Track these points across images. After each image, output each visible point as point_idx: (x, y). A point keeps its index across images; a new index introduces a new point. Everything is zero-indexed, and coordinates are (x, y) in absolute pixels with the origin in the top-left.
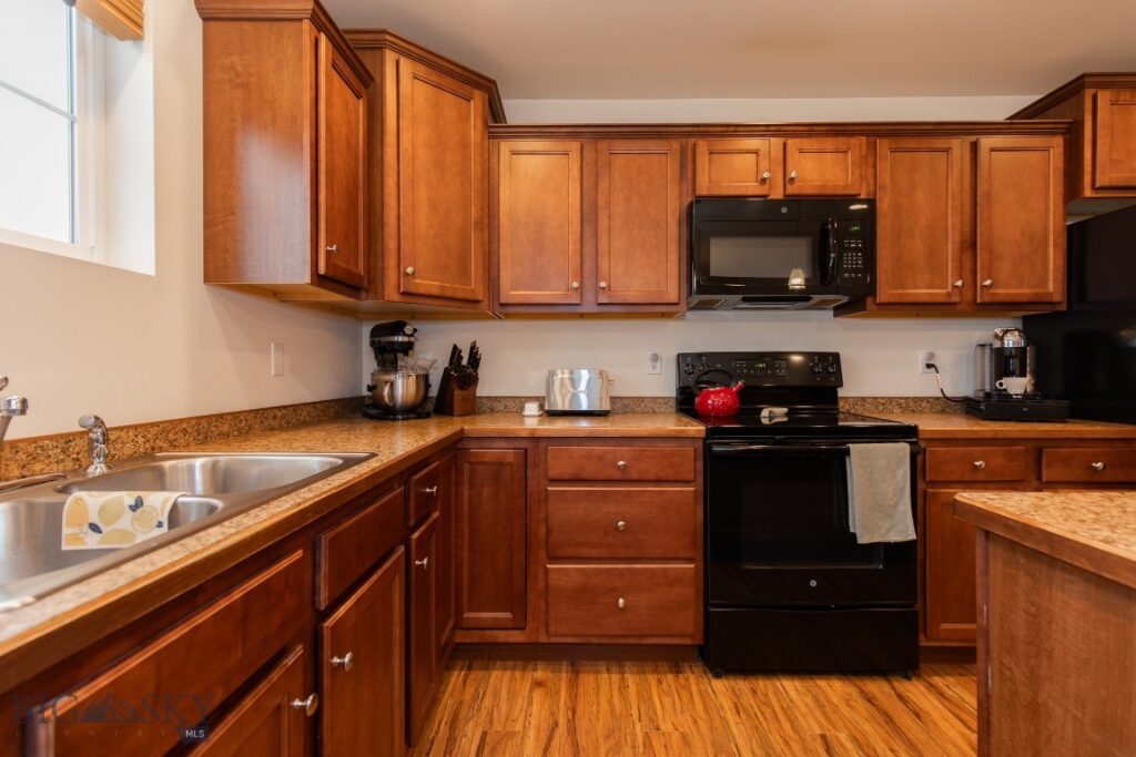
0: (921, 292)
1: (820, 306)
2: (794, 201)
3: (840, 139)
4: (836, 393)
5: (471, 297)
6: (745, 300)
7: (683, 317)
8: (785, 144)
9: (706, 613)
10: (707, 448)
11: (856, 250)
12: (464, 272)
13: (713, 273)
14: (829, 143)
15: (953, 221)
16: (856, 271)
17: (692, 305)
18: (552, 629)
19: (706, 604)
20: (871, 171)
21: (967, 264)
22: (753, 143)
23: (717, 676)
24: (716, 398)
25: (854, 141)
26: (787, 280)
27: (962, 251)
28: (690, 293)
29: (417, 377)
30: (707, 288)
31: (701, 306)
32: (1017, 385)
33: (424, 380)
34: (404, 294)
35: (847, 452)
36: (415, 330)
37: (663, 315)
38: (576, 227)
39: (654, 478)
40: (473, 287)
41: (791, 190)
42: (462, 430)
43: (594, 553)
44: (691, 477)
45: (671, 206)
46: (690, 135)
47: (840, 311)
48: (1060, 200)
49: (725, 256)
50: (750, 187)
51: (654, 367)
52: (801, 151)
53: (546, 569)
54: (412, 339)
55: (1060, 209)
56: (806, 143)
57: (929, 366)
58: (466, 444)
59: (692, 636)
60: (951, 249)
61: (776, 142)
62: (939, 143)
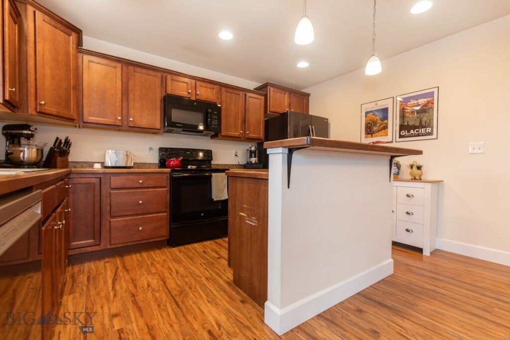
0: (232, 133)
1: (206, 135)
2: (198, 101)
3: (212, 85)
4: (211, 163)
5: (70, 117)
6: (183, 130)
7: (162, 134)
8: (196, 83)
9: (170, 228)
10: (171, 176)
11: (216, 119)
12: (68, 107)
13: (173, 120)
14: (209, 85)
15: (240, 115)
16: (215, 125)
17: (165, 131)
18: (112, 242)
19: (170, 225)
20: (220, 96)
21: (243, 127)
22: (186, 80)
23: (173, 247)
24: (173, 162)
25: (216, 86)
26: (198, 126)
27: (242, 123)
28: (164, 126)
29: (37, 150)
30: (170, 126)
31: (168, 131)
32: (254, 160)
33: (40, 151)
34: (39, 112)
35: (211, 176)
36: (36, 129)
37: (154, 133)
38: (120, 96)
39: (152, 186)
40: (72, 113)
41: (197, 97)
42: (71, 170)
43: (130, 213)
44: (166, 185)
45: (158, 96)
46: (165, 72)
47: (213, 137)
48: (263, 113)
49: (177, 115)
50: (184, 94)
51: (150, 152)
52: (201, 86)
53: (110, 221)
54: (33, 133)
55: (263, 116)
56: (202, 84)
57: (236, 155)
58: (72, 176)
59: (165, 236)
60: (240, 122)
61: (193, 81)
62: (237, 92)
